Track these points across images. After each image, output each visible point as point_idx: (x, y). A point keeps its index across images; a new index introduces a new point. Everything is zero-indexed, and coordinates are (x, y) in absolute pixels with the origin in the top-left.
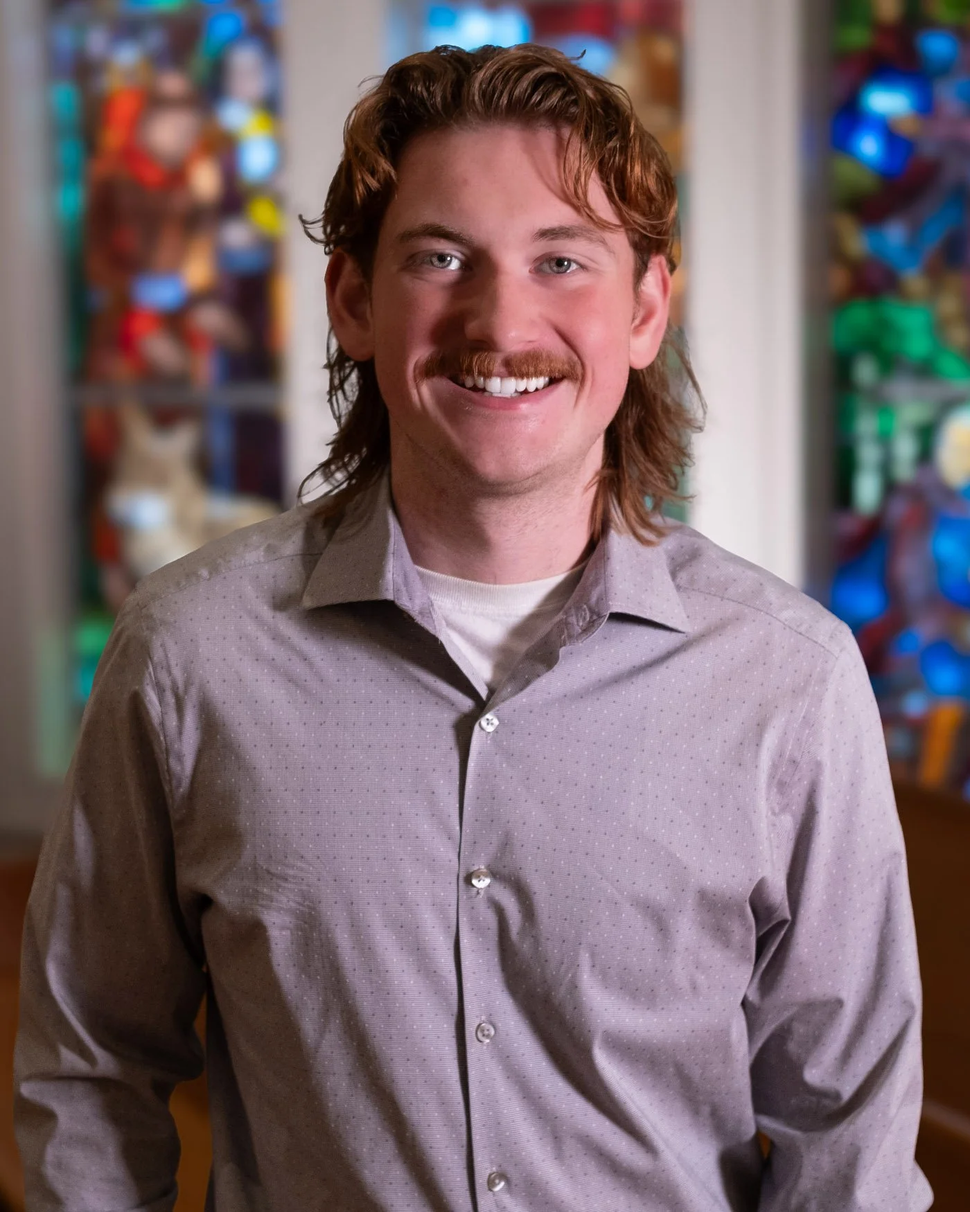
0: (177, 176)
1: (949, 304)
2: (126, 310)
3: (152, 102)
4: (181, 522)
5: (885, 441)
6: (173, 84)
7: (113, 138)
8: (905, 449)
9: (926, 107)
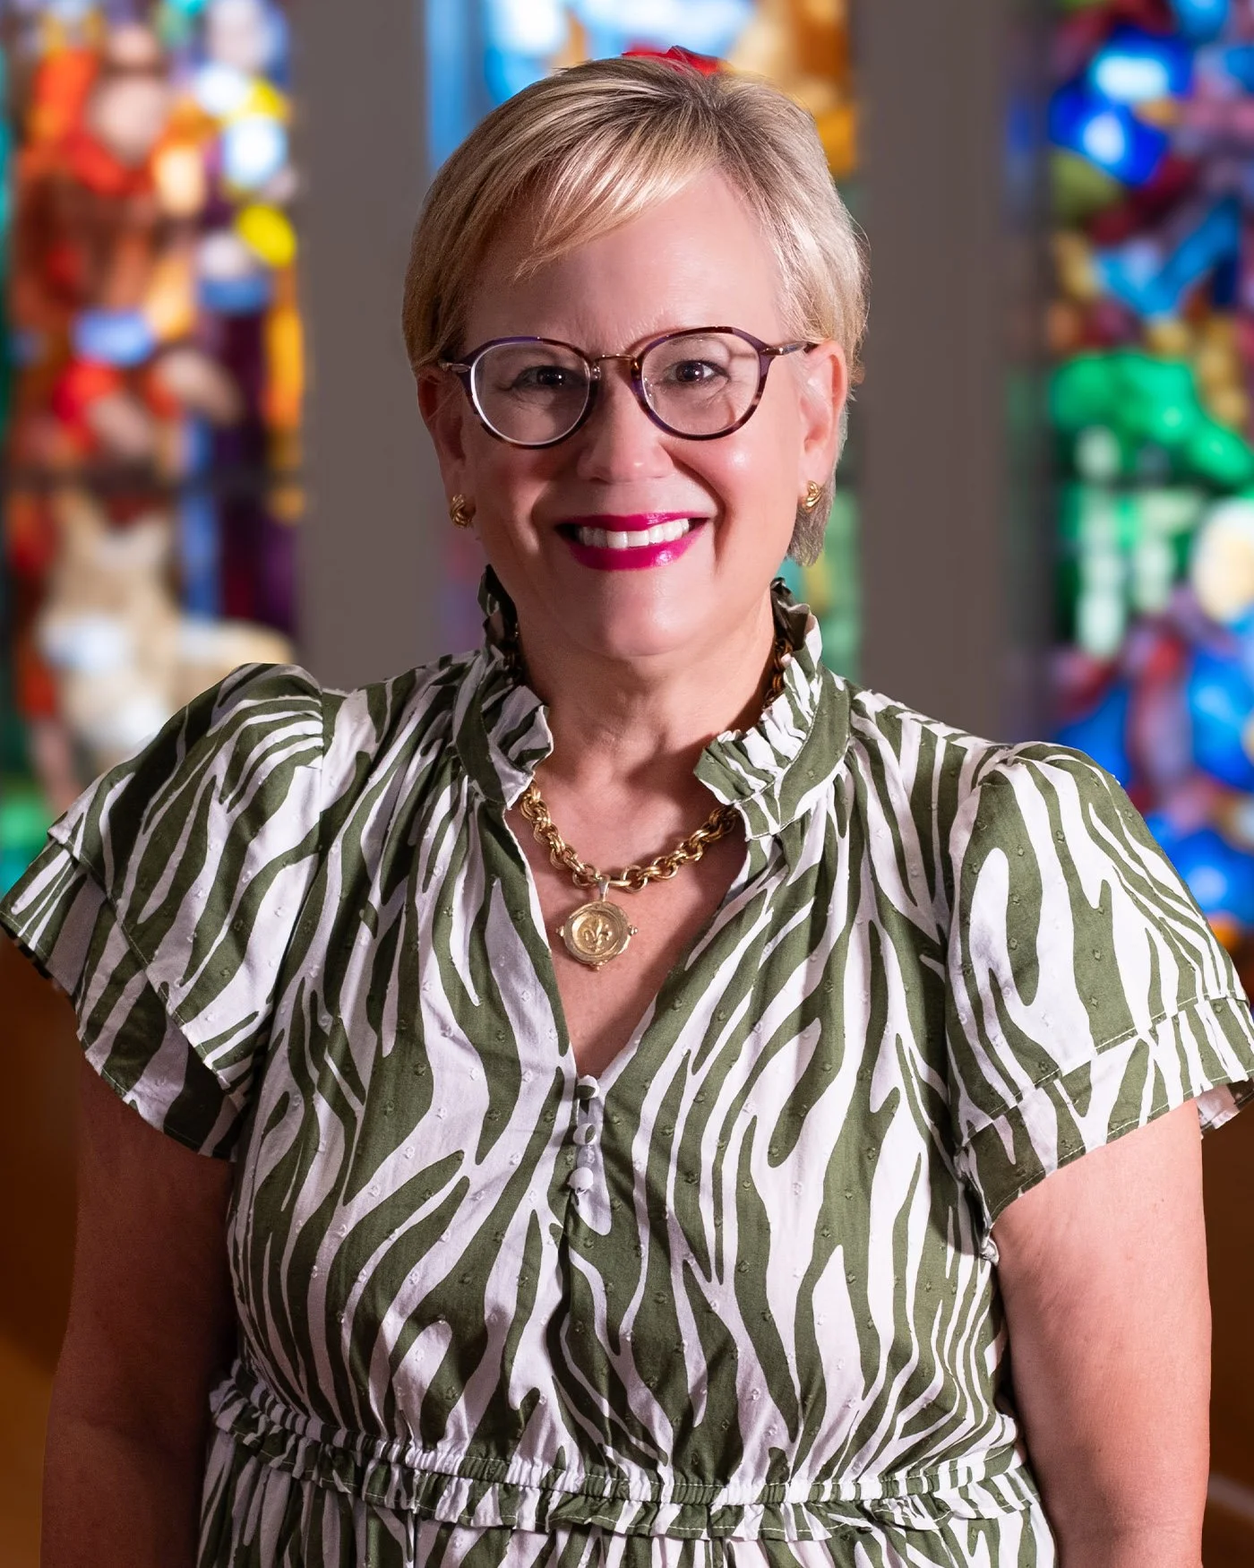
0: (139, 175)
1: (1216, 361)
2: (67, 361)
3: (105, 71)
4: (143, 660)
5: (1125, 552)
6: (134, 44)
7: (49, 121)
8: (1154, 564)
9: (1183, 86)
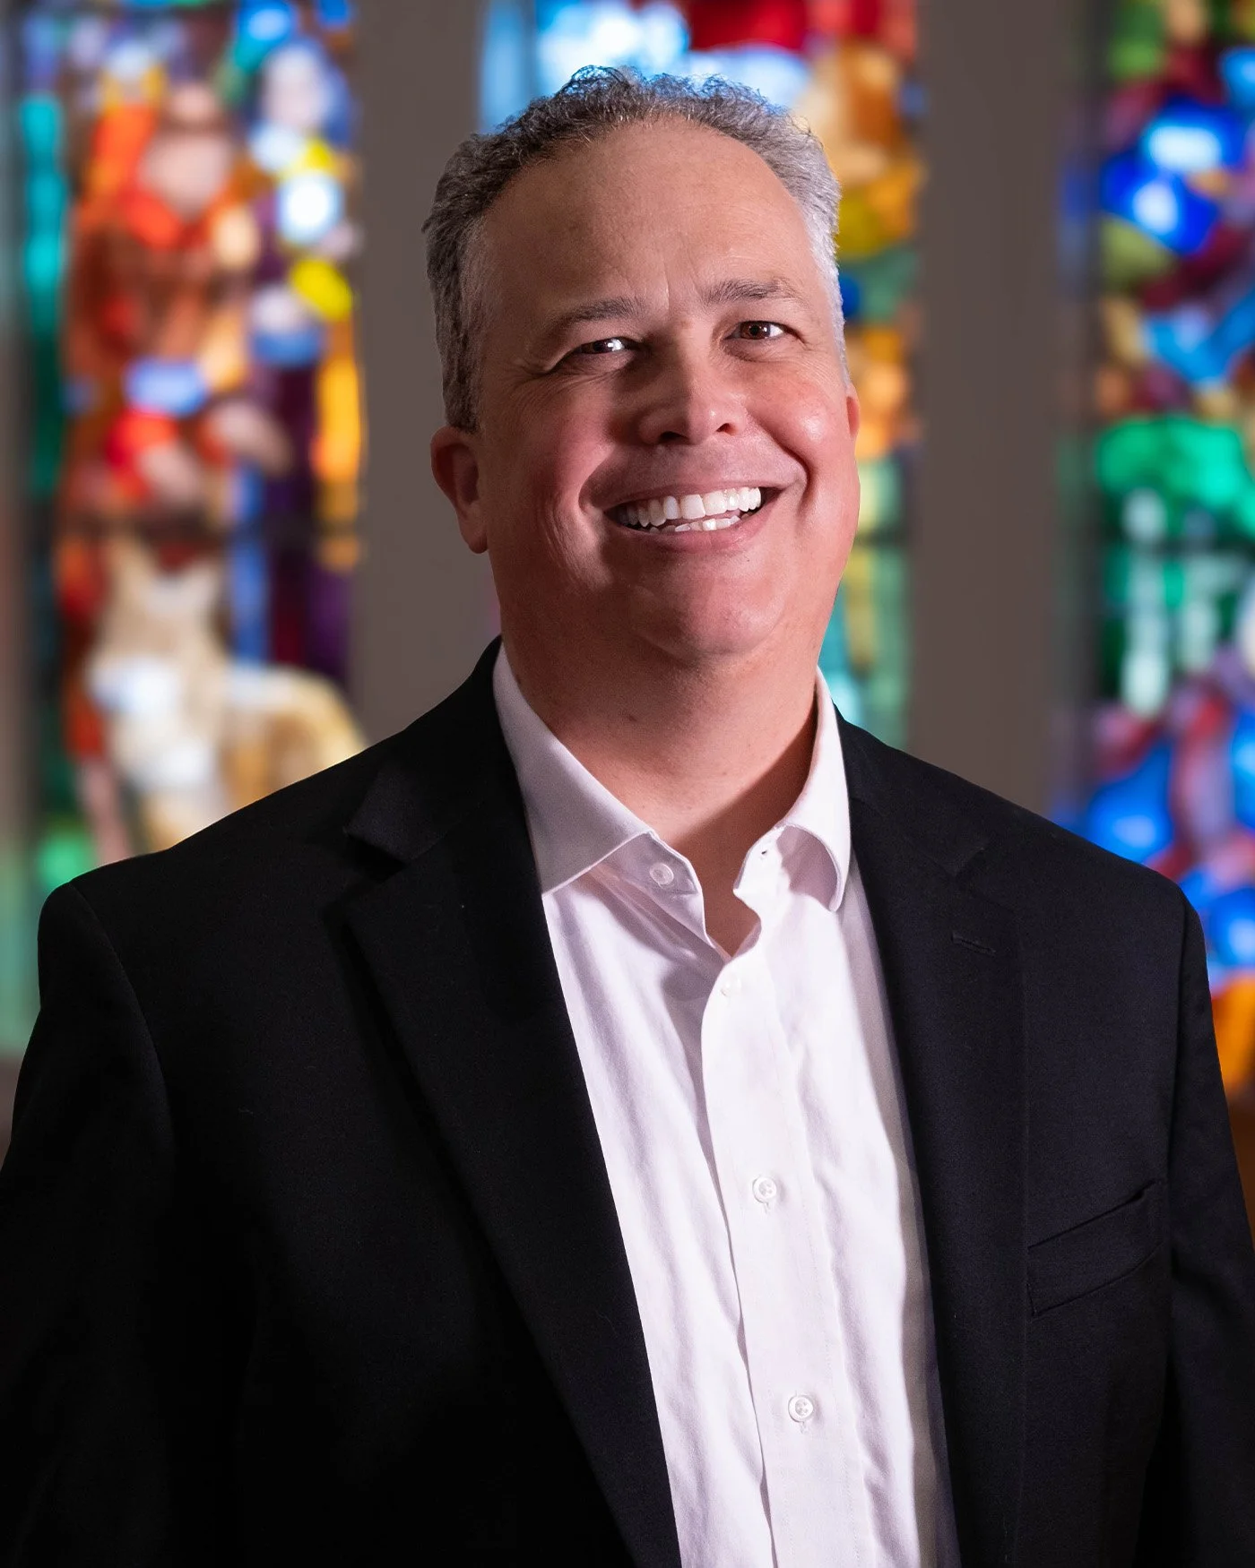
0: (194, 231)
2: (118, 409)
3: (163, 125)
4: (191, 705)
5: (1172, 613)
6: (195, 103)
7: (106, 176)
8: (1200, 626)
9: (1234, 159)
